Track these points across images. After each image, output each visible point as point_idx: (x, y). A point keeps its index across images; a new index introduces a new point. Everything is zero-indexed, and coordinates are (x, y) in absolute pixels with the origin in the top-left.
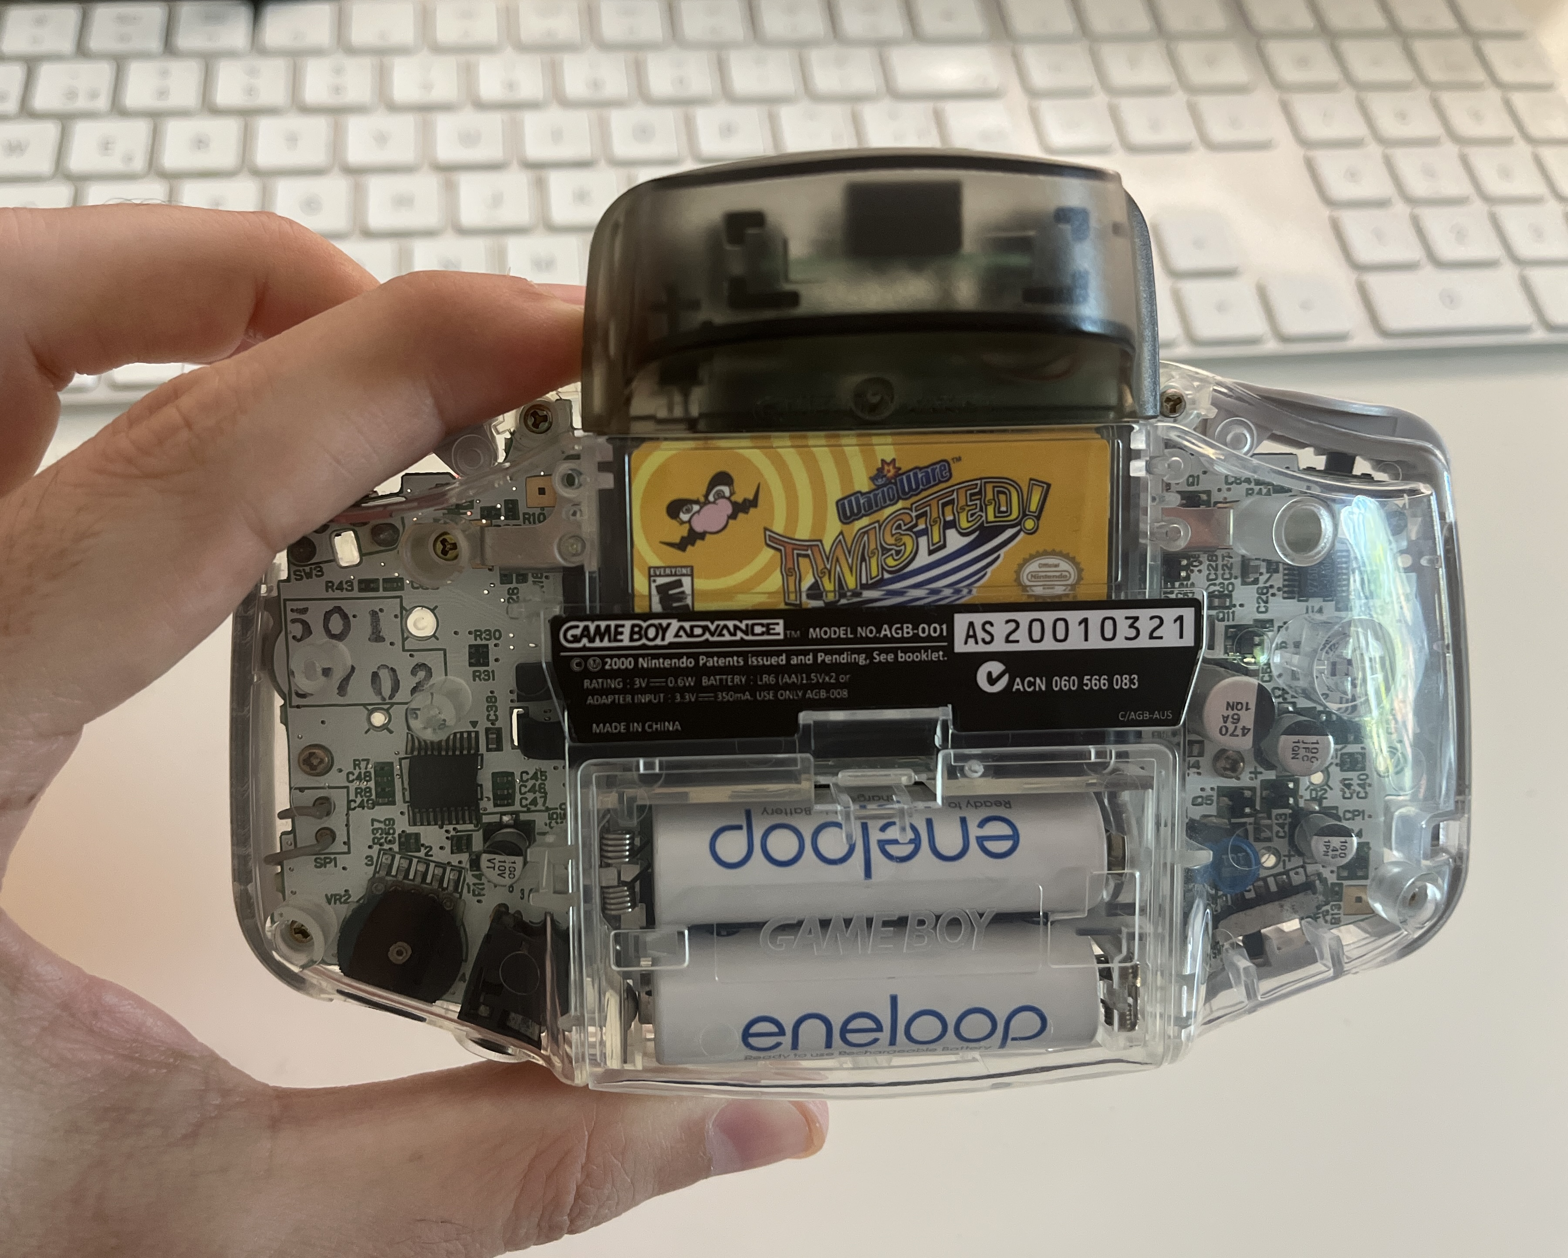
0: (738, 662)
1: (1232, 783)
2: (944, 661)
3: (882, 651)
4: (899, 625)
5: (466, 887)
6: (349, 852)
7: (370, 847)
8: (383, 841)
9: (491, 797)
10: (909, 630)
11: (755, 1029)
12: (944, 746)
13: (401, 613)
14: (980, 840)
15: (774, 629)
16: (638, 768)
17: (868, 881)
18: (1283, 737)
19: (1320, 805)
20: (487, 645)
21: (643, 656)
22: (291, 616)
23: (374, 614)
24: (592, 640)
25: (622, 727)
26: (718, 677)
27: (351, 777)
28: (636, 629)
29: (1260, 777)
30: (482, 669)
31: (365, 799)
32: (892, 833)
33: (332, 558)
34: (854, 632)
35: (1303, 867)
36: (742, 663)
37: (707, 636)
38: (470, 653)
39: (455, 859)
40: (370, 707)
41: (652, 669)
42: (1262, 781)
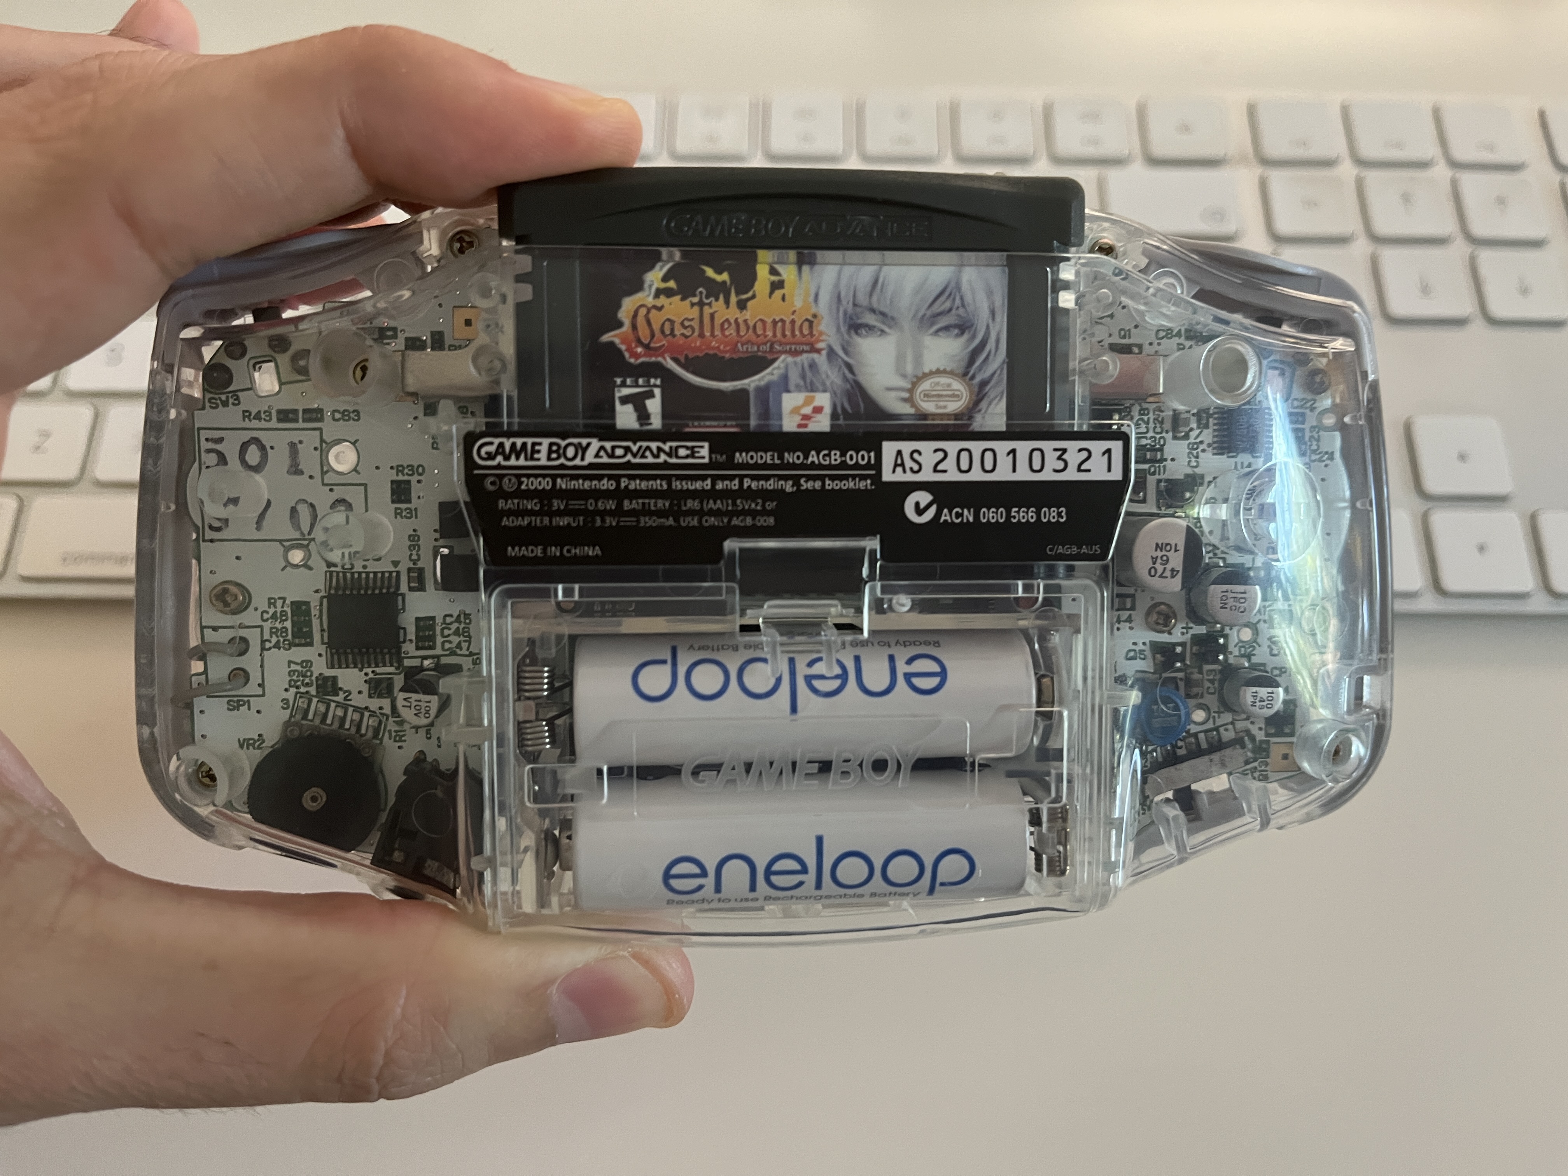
0: (661, 485)
1: (1164, 638)
2: (871, 490)
3: (809, 478)
4: (826, 452)
5: (387, 734)
6: (263, 695)
7: (286, 690)
8: (299, 683)
9: (414, 638)
10: (837, 457)
11: (675, 871)
12: (872, 577)
13: (321, 446)
14: (908, 677)
15: (698, 452)
16: (556, 595)
17: (794, 717)
18: (1213, 587)
19: (1249, 661)
20: (409, 482)
21: (562, 476)
22: (205, 445)
23: (293, 446)
24: (507, 458)
25: (539, 551)
26: (640, 501)
27: (266, 616)
28: (554, 448)
29: (1191, 632)
30: (403, 506)
31: (282, 639)
32: (820, 668)
33: (250, 386)
34: (781, 457)
35: (1232, 723)
36: (665, 487)
37: (629, 457)
38: (392, 489)
39: (374, 704)
40: (286, 544)
41: (570, 490)
42: (1193, 635)
